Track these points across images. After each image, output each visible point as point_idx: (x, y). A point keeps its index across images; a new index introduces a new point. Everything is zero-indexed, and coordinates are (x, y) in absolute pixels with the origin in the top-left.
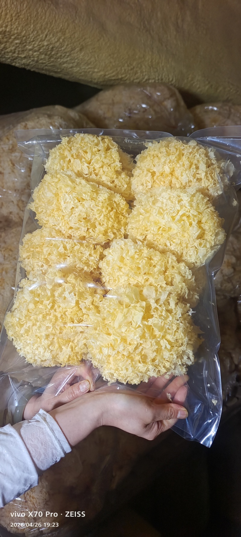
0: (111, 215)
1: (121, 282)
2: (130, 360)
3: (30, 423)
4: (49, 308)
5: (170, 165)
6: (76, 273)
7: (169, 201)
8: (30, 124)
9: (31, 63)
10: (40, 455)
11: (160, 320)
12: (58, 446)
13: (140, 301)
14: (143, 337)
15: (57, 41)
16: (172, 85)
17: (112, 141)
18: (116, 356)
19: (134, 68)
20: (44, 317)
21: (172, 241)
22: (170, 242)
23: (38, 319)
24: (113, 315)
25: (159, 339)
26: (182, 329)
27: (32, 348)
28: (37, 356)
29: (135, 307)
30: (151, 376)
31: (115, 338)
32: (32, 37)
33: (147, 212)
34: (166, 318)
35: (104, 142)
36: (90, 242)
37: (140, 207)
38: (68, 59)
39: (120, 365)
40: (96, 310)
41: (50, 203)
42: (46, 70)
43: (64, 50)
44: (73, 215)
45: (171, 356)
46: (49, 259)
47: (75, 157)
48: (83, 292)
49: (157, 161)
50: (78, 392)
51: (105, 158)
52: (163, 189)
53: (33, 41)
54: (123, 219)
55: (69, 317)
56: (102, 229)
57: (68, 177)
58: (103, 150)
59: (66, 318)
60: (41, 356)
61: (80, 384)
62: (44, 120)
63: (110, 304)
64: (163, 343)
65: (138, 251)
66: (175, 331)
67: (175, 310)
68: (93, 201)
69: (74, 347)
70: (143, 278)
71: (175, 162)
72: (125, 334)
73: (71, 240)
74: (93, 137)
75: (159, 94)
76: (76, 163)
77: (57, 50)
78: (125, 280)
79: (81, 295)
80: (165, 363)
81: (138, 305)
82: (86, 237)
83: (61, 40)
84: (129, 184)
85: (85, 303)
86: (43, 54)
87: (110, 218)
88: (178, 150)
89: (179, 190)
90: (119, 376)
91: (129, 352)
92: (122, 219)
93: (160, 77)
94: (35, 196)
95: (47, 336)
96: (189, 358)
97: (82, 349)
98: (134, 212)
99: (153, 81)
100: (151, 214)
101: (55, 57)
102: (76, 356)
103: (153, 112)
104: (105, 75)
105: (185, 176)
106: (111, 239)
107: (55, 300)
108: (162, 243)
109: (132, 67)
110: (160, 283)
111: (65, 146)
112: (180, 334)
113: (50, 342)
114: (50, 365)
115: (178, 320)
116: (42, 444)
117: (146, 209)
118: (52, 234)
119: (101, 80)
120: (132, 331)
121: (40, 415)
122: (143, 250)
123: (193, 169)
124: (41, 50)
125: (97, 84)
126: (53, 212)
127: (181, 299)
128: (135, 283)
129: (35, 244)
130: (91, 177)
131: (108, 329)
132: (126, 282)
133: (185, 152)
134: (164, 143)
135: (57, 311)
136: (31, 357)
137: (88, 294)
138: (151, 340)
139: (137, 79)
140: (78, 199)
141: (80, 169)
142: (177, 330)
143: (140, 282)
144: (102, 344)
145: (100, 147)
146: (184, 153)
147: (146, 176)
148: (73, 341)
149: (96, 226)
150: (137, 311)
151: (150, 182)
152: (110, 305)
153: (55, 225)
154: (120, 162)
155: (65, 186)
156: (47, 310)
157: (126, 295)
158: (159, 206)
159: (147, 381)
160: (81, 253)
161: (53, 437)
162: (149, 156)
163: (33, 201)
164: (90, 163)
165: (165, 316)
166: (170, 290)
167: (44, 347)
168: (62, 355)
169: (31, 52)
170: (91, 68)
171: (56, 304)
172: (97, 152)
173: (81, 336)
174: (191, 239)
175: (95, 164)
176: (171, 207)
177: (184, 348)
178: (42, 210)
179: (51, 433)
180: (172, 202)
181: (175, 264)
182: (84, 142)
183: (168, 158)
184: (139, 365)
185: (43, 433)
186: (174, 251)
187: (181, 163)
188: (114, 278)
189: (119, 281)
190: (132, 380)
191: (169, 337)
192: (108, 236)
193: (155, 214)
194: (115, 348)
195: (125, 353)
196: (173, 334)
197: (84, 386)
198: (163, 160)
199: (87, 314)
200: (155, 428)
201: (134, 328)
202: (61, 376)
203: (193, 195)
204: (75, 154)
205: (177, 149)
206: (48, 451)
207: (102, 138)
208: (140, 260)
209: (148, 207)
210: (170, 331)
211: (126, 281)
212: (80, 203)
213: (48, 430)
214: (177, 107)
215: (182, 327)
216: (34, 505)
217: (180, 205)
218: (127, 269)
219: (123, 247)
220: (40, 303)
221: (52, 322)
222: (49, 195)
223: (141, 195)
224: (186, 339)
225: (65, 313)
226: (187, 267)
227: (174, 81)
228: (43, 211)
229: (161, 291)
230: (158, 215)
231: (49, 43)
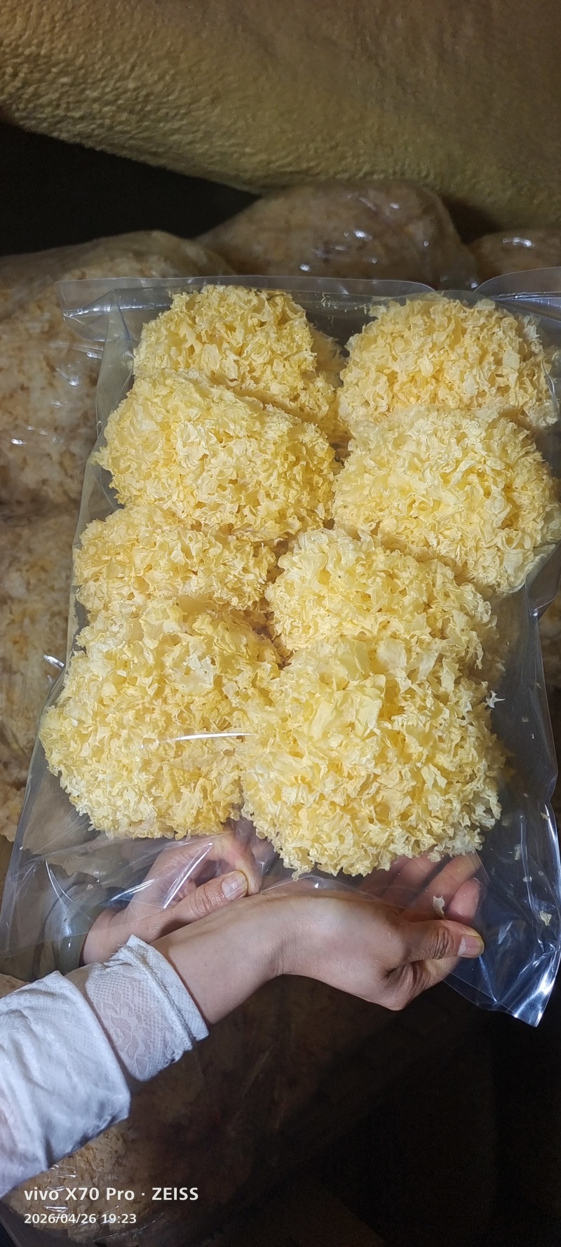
0: (295, 475)
1: (321, 631)
2: (349, 817)
3: (108, 970)
4: (152, 695)
5: (434, 356)
6: (213, 613)
7: (434, 438)
8: (94, 274)
9: (96, 132)
10: (135, 1045)
11: (423, 718)
12: (178, 1023)
13: (371, 674)
14: (381, 758)
15: (159, 80)
16: (427, 185)
17: (293, 303)
18: (315, 806)
19: (337, 145)
20: (139, 717)
21: (441, 533)
22: (437, 537)
23: (125, 722)
24: (307, 708)
25: (419, 765)
26: (473, 739)
27: (110, 792)
28: (120, 811)
29: (361, 688)
30: (399, 854)
31: (313, 762)
32: (100, 69)
33: (381, 465)
34: (436, 713)
35: (275, 305)
36: (245, 538)
37: (366, 455)
38: (184, 122)
39: (326, 827)
40: (262, 699)
41: (148, 445)
42: (131, 148)
43: (174, 100)
44: (204, 474)
45: (449, 806)
46: (147, 580)
47: (204, 339)
48: (232, 656)
49: (402, 347)
50: (218, 899)
51: (278, 340)
52: (419, 412)
53: (102, 79)
54: (322, 485)
55: (198, 715)
56: (275, 507)
57: (192, 383)
58: (272, 323)
59: (190, 718)
60: (131, 811)
61: (223, 880)
62: (126, 265)
63: (297, 682)
64: (429, 773)
65: (364, 557)
66: (457, 745)
67: (455, 695)
68: (251, 439)
69: (209, 789)
70: (376, 619)
71: (447, 348)
72: (339, 752)
73: (201, 533)
74: (248, 293)
75: (395, 206)
76: (209, 353)
77: (158, 101)
78: (332, 627)
79: (228, 663)
80: (432, 823)
81: (368, 683)
82: (235, 527)
83: (168, 78)
84: (334, 402)
85: (236, 682)
86: (124, 110)
87: (293, 482)
88: (453, 321)
89: (457, 412)
90: (323, 855)
91: (348, 796)
92: (319, 485)
93: (398, 168)
94: (110, 431)
95: (146, 764)
96: (488, 811)
97: (228, 795)
98: (350, 465)
99: (382, 176)
100: (391, 469)
101: (152, 117)
102: (214, 810)
103: (381, 250)
104: (269, 163)
105: (469, 380)
106: (293, 533)
107: (164, 675)
108: (417, 540)
109: (333, 143)
110: (417, 633)
111: (180, 314)
112: (470, 752)
113: (152, 777)
114: (152, 833)
115: (463, 718)
116: (139, 1018)
117: (378, 458)
118: (155, 520)
119: (260, 173)
120: (354, 746)
121: (130, 949)
122: (375, 553)
123: (489, 363)
124: (120, 102)
125: (249, 182)
126: (157, 468)
127: (468, 671)
128: (356, 634)
129: (114, 543)
130: (244, 386)
131: (295, 741)
132: (333, 630)
133: (469, 325)
134: (418, 304)
135: (169, 702)
136: (106, 814)
137: (242, 661)
138: (400, 767)
139: (344, 171)
140: (217, 434)
141: (218, 367)
142: (462, 743)
143: (369, 630)
144: (281, 778)
145: (266, 315)
146: (466, 327)
147: (375, 383)
148: (207, 774)
149: (258, 500)
150: (367, 698)
151: (385, 397)
152: (299, 685)
153: (161, 499)
154: (312, 351)
155: (185, 404)
156: (147, 699)
157: (339, 660)
158: (411, 451)
159: (387, 867)
160: (225, 564)
161: (166, 1001)
162: (382, 337)
163: (105, 443)
164: (240, 354)
165: (433, 708)
166: (440, 648)
167: (139, 789)
168: (180, 808)
169: (96, 106)
170: (238, 145)
171: (166, 686)
172: (257, 328)
173: (226, 763)
174: (488, 528)
175: (253, 356)
176: (440, 453)
177: (479, 785)
178: (129, 463)
179: (161, 993)
180: (442, 441)
181: (451, 587)
182: (228, 304)
183: (430, 340)
184: (371, 827)
185: (141, 992)
186: (445, 557)
187: (460, 351)
188: (304, 622)
189: (316, 631)
190: (352, 865)
191: (442, 760)
192: (288, 525)
193: (403, 469)
194: (314, 787)
195: (339, 799)
196: (452, 753)
197: (234, 886)
198: (416, 344)
199: (241, 710)
200: (408, 981)
201: (359, 737)
202: (175, 860)
203: (492, 425)
204: (206, 331)
205: (449, 319)
206: (153, 1036)
207: (268, 294)
208: (368, 578)
209: (384, 453)
210: (444, 746)
211: (335, 628)
212: (222, 444)
213: (153, 984)
214: (438, 239)
215: (475, 735)
216: (90, 1165)
217: (462, 447)
218: (337, 600)
219: (325, 547)
220: (129, 683)
221: (158, 727)
222: (147, 426)
223: (367, 426)
224: (482, 765)
225: (187, 707)
226: (479, 596)
227: (432, 176)
228: (130, 466)
229: (418, 650)
230: (408, 473)
231: (139, 84)
